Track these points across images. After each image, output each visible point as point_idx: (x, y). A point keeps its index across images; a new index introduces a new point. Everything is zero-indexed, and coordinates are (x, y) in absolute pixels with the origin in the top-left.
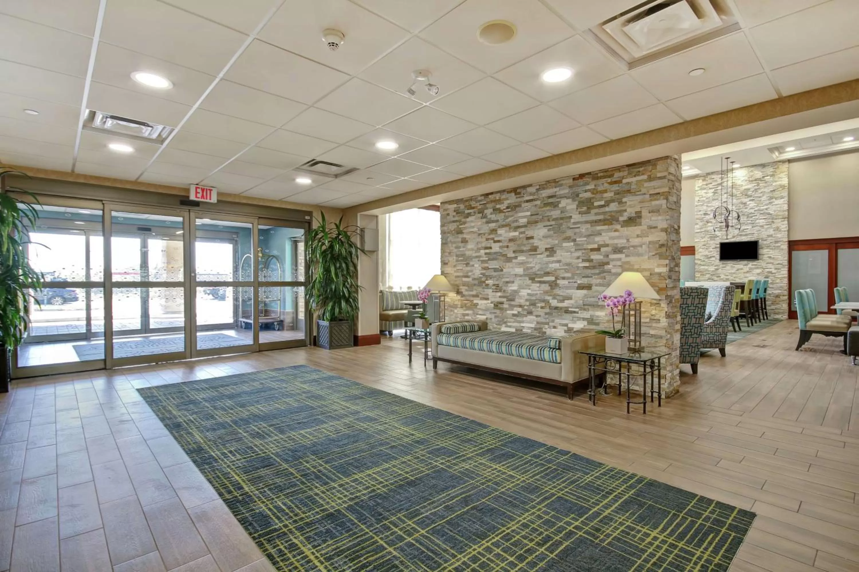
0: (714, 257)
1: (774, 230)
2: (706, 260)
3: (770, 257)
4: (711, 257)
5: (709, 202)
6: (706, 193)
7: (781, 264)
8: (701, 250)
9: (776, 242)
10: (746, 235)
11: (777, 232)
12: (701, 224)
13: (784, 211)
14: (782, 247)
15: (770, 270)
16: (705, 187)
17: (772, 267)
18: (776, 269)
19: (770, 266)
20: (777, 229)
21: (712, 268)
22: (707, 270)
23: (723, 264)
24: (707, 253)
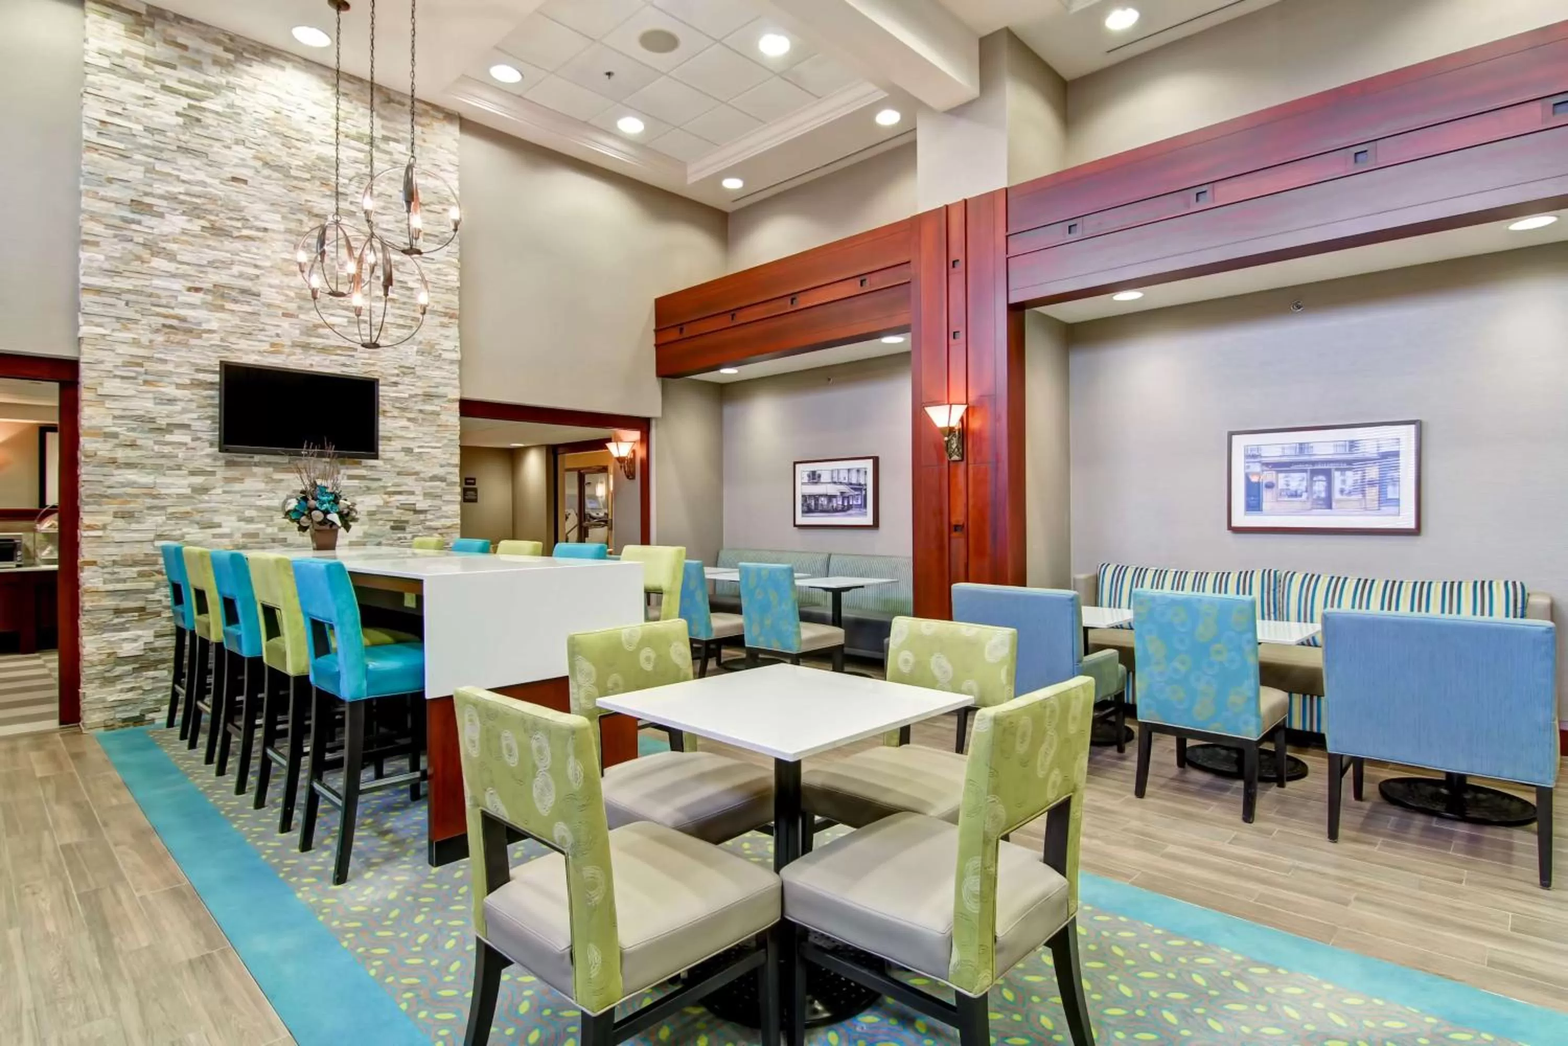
0: (186, 427)
1: (421, 353)
2: (147, 441)
3: (408, 451)
4: (171, 428)
5: (157, 152)
6: (147, 101)
7: (442, 479)
8: (111, 386)
9: (428, 397)
10: (324, 350)
11: (428, 360)
12: (118, 248)
13: (449, 290)
14: (444, 418)
15: (411, 499)
16: (140, 67)
17: (418, 488)
18: (426, 495)
19: (410, 483)
20: (429, 351)
21: (178, 484)
22: (151, 492)
23: (229, 464)
24: (145, 405)
